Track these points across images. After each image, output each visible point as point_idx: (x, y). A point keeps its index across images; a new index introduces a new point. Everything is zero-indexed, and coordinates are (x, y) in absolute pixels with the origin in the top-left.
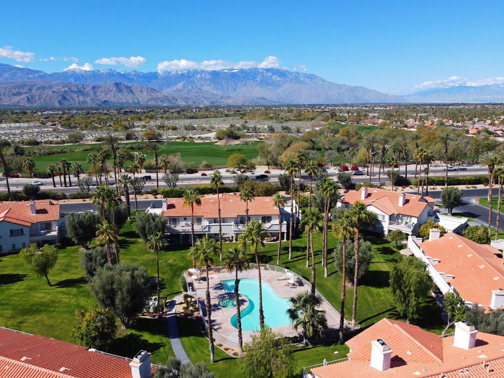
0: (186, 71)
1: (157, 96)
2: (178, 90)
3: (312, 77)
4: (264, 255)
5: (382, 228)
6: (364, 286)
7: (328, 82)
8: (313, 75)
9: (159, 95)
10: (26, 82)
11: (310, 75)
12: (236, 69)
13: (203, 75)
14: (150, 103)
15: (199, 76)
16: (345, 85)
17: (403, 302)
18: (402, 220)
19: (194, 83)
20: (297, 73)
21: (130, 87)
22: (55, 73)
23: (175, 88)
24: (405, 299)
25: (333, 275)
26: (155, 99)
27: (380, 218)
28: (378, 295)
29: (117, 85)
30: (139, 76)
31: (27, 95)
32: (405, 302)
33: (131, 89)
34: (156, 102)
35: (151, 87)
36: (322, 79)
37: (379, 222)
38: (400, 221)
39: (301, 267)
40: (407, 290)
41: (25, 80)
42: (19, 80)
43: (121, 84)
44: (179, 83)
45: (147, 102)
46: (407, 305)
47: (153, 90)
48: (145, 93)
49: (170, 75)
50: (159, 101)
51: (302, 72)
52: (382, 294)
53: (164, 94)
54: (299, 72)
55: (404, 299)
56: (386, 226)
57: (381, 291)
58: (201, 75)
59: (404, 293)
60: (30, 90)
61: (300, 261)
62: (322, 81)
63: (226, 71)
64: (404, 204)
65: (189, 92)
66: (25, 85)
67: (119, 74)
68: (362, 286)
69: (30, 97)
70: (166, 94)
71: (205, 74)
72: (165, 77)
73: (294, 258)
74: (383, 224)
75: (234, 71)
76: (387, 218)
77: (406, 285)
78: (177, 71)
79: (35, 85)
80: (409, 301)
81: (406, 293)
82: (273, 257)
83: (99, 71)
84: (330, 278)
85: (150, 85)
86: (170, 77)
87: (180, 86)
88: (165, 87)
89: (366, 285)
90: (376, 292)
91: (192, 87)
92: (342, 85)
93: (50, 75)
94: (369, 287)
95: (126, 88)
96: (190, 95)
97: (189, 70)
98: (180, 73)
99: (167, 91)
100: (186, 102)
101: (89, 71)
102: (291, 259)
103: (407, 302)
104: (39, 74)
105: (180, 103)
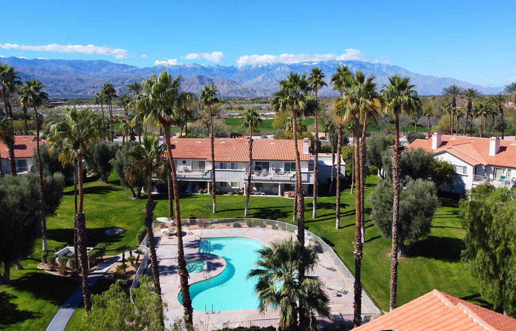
0: (266, 65)
1: (237, 88)
2: (257, 82)
3: (396, 69)
4: (277, 210)
5: (463, 185)
6: (423, 258)
7: (413, 74)
8: (397, 67)
9: (239, 87)
10: (120, 76)
11: (393, 66)
12: (315, 62)
13: (283, 68)
14: (229, 95)
15: (278, 69)
16: (432, 76)
17: (492, 277)
18: (495, 175)
19: (273, 76)
20: (379, 64)
21: (212, 80)
22: (146, 68)
23: (255, 81)
24: (497, 269)
25: (374, 241)
26: (235, 91)
27: (459, 171)
28: (448, 273)
29: (200, 78)
30: (221, 70)
31: (120, 87)
32: (498, 278)
33: (213, 81)
34: (236, 94)
35: (232, 80)
36: (406, 70)
37: (458, 177)
38: (491, 176)
39: (328, 228)
40: (499, 249)
41: (120, 74)
42: (115, 74)
43: (203, 77)
44: (259, 75)
45: (227, 94)
46: (502, 283)
47: (234, 83)
48: (226, 85)
49: (250, 69)
50: (238, 92)
51: (384, 64)
52: (454, 272)
53: (243, 86)
54: (382, 64)
55: (494, 270)
56: (469, 182)
57: (452, 266)
58: (281, 68)
59: (493, 257)
60: (123, 83)
61: (329, 220)
62: (406, 73)
63: (305, 64)
64: (498, 153)
65: (269, 84)
66: (119, 78)
67: (203, 68)
68: (419, 258)
69: (122, 89)
70: (246, 87)
71: (284, 67)
72: (246, 71)
73: (321, 216)
74: (464, 179)
75: (313, 64)
76: (470, 170)
77: (496, 238)
78: (257, 65)
79: (127, 79)
80: (505, 275)
81: (498, 256)
82: (288, 214)
83: (184, 65)
84: (368, 245)
85: (232, 78)
86: (250, 70)
87: (259, 79)
88: (245, 80)
89: (426, 257)
90: (443, 267)
91: (272, 80)
92: (429, 76)
93: (141, 70)
94: (431, 260)
95: (208, 80)
96: (269, 87)
97: (269, 64)
98: (260, 66)
99: (248, 84)
100: (265, 94)
101: (176, 66)
102: (316, 217)
103: (501, 278)
104: (132, 69)
105: (259, 95)
